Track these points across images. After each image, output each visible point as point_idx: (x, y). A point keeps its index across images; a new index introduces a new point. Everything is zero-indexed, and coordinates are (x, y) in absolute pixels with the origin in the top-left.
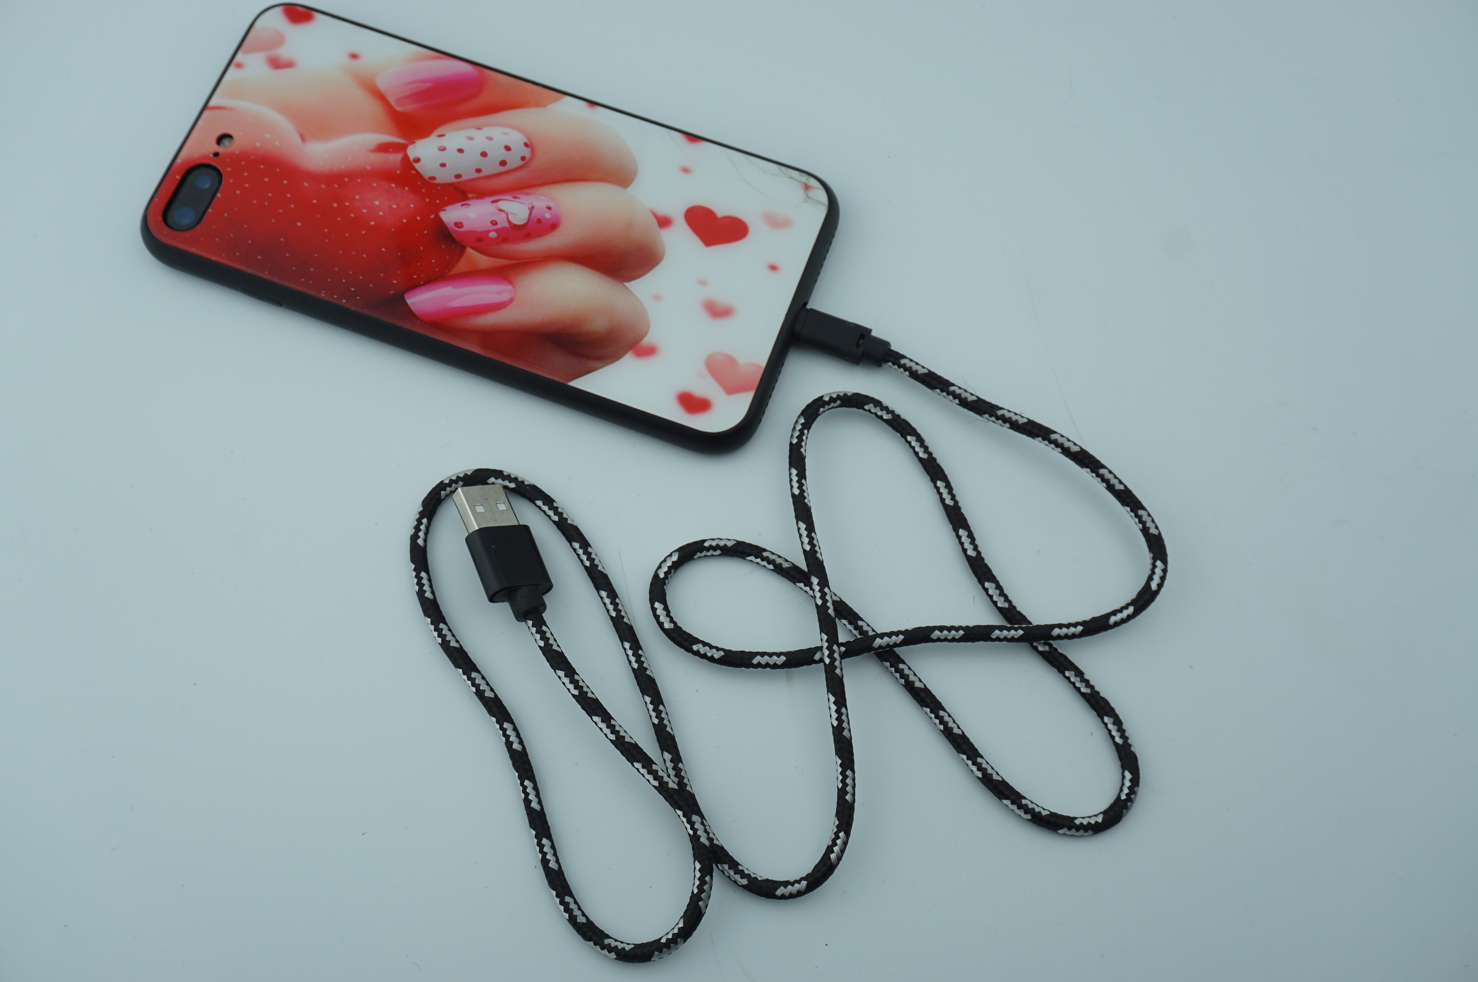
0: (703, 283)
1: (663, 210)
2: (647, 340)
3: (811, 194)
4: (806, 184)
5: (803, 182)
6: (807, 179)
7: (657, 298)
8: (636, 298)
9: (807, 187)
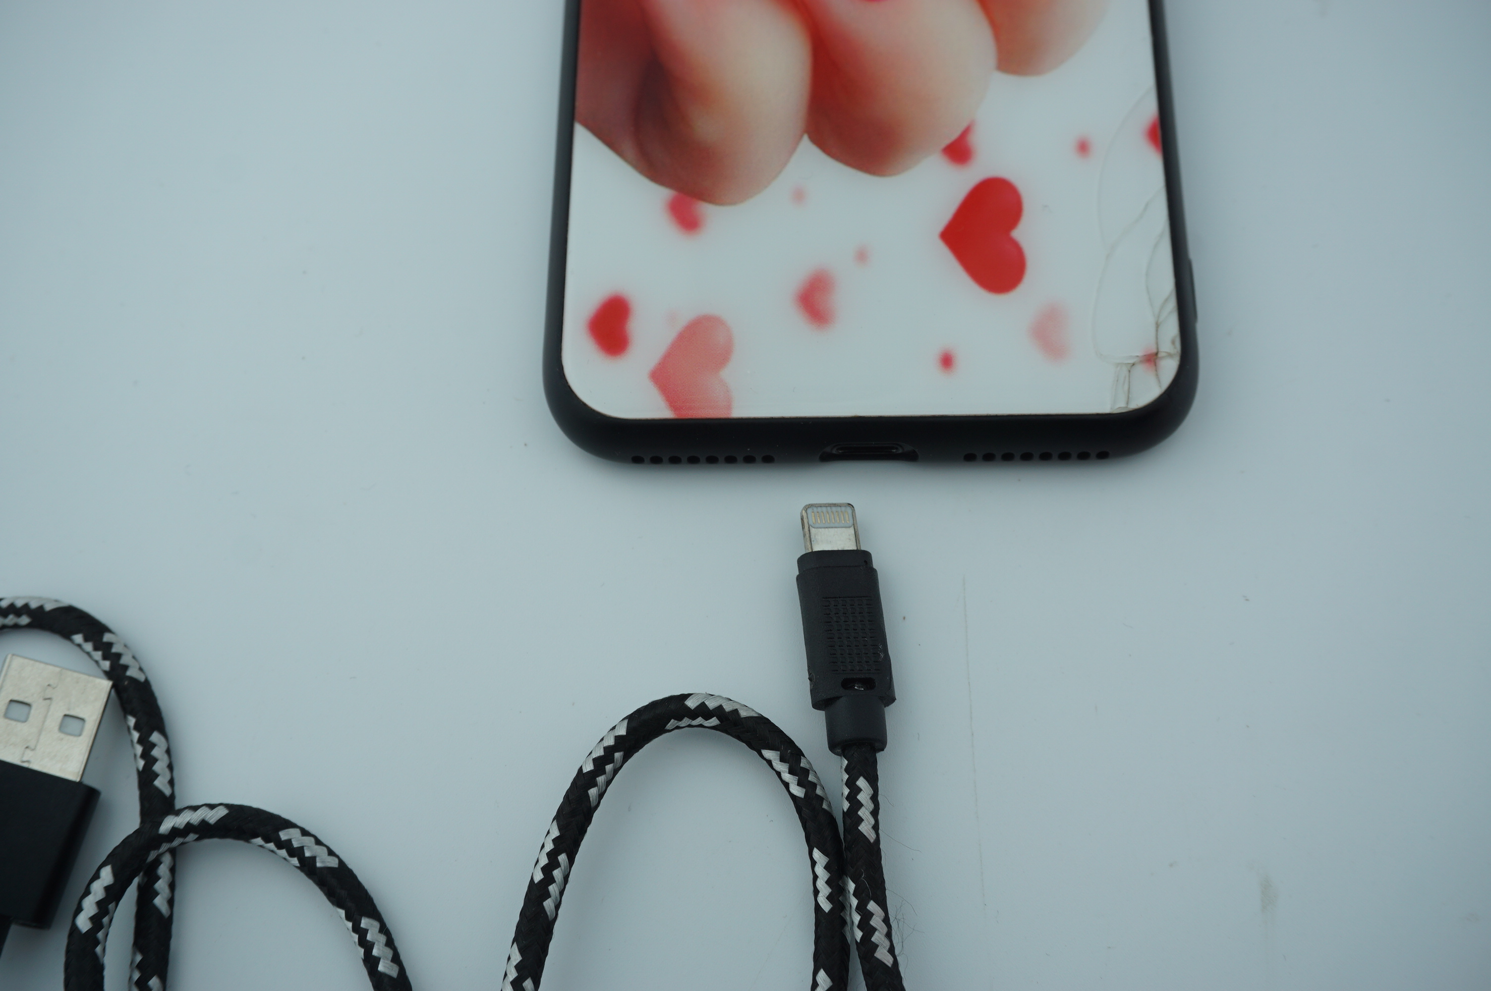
0: (862, 256)
1: (979, 141)
2: (708, 211)
3: (1143, 373)
4: (1157, 354)
5: (1158, 348)
6: (1170, 355)
7: (799, 196)
8: (784, 164)
9: (1152, 359)
